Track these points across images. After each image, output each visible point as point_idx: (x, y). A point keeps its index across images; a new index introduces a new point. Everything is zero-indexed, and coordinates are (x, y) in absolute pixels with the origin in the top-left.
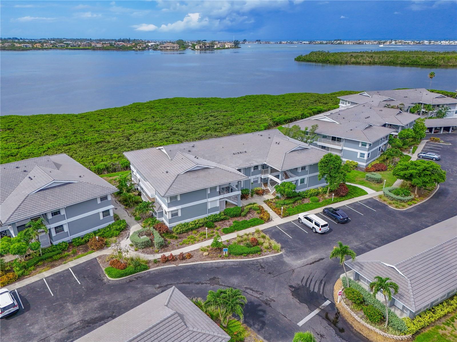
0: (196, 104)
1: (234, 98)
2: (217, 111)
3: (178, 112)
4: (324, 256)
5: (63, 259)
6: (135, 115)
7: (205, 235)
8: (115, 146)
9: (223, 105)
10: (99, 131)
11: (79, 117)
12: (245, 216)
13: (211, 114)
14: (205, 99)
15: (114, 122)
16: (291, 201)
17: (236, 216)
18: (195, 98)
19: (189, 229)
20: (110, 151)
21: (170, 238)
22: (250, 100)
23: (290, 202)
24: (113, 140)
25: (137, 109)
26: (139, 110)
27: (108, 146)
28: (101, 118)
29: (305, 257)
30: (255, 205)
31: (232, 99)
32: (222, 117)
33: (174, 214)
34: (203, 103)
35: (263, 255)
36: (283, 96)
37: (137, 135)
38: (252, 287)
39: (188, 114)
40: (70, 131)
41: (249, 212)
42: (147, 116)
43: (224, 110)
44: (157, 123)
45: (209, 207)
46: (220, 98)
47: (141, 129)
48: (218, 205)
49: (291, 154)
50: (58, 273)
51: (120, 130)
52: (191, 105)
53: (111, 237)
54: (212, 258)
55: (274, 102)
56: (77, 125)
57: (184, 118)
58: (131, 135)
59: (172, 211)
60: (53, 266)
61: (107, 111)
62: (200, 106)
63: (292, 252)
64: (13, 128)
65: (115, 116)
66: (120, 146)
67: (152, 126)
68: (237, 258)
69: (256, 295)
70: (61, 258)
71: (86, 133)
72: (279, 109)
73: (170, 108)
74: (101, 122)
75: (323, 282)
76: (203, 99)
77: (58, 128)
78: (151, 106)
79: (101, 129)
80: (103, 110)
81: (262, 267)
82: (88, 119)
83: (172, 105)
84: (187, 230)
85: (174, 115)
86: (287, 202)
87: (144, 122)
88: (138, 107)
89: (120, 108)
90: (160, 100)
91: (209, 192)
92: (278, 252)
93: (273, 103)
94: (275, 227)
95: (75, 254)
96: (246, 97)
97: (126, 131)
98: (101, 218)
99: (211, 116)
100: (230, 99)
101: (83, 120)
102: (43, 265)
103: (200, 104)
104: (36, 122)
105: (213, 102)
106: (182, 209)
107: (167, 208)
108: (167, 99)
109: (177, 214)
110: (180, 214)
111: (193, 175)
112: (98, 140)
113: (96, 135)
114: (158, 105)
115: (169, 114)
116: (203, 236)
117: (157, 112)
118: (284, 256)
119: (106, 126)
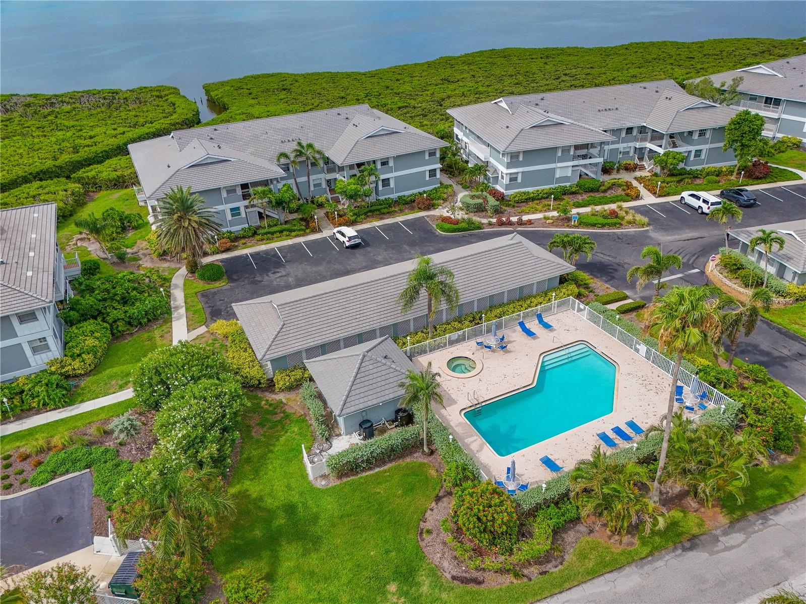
0: (541, 58)
1: (608, 48)
2: (576, 67)
3: (511, 69)
4: (706, 235)
5: (390, 214)
6: (448, 72)
7: (550, 206)
8: (423, 112)
9: (587, 58)
10: (399, 94)
11: (369, 76)
12: (605, 191)
13: (564, 72)
14: (557, 49)
15: (418, 82)
16: (675, 179)
17: (592, 190)
18: (539, 49)
19: (530, 198)
20: (418, 118)
21: (506, 206)
22: (636, 50)
23: (672, 179)
24: (420, 105)
25: (448, 66)
26: (452, 66)
27: (416, 112)
28: (399, 77)
29: (679, 234)
30: (620, 181)
31: (605, 48)
32: (584, 76)
33: (513, 179)
34: (552, 56)
35: (622, 229)
36: (702, 43)
37: (452, 99)
38: (603, 252)
39: (527, 72)
40: (361, 93)
41: (610, 188)
42: (464, 75)
43: (588, 66)
44: (480, 84)
45: (558, 174)
46: (583, 48)
47: (457, 92)
48: (569, 174)
49: (687, 112)
50: (388, 224)
51: (428, 93)
52: (532, 59)
53: (438, 199)
54: (557, 226)
55: (681, 53)
56: (369, 86)
57: (521, 78)
58: (443, 100)
59: (511, 174)
60: (381, 219)
61: (405, 67)
62: (548, 60)
63: (662, 229)
64: (288, 87)
65: (417, 74)
66: (430, 112)
67: (472, 88)
68: (588, 228)
69: (608, 258)
70: (388, 213)
71: (382, 96)
72: (687, 64)
73: (499, 64)
74: (399, 82)
75: (696, 256)
76: (553, 49)
77: (345, 89)
78: (469, 60)
79: (401, 91)
80: (399, 66)
81: (619, 238)
82: (381, 78)
83: (501, 59)
84: (526, 199)
85: (505, 73)
86: (669, 179)
87: (461, 83)
88: (448, 62)
89: (423, 64)
90: (482, 52)
91: (560, 154)
92: (643, 227)
93: (679, 55)
94: (645, 206)
95: (401, 211)
96: (631, 45)
97: (436, 94)
98: (427, 178)
99: (565, 75)
100: (601, 49)
101: (375, 80)
102: (372, 216)
103: (547, 57)
104: (315, 82)
105: (570, 55)
106: (523, 172)
107: (505, 169)
108: (493, 50)
109: (516, 179)
110: (519, 180)
111: (540, 131)
112: (400, 104)
113: (397, 98)
114: (479, 59)
115: (497, 72)
116: (547, 207)
117: (478, 70)
118: (650, 231)
119: (407, 87)
